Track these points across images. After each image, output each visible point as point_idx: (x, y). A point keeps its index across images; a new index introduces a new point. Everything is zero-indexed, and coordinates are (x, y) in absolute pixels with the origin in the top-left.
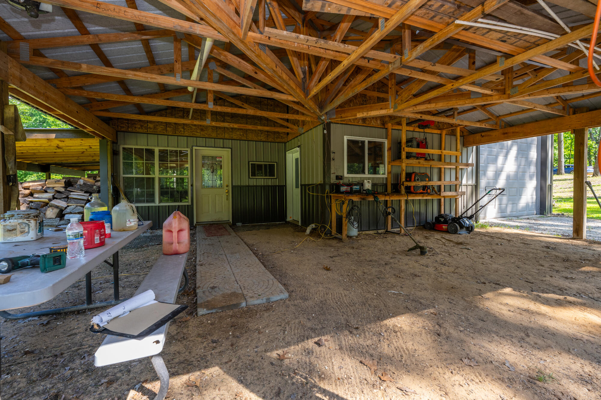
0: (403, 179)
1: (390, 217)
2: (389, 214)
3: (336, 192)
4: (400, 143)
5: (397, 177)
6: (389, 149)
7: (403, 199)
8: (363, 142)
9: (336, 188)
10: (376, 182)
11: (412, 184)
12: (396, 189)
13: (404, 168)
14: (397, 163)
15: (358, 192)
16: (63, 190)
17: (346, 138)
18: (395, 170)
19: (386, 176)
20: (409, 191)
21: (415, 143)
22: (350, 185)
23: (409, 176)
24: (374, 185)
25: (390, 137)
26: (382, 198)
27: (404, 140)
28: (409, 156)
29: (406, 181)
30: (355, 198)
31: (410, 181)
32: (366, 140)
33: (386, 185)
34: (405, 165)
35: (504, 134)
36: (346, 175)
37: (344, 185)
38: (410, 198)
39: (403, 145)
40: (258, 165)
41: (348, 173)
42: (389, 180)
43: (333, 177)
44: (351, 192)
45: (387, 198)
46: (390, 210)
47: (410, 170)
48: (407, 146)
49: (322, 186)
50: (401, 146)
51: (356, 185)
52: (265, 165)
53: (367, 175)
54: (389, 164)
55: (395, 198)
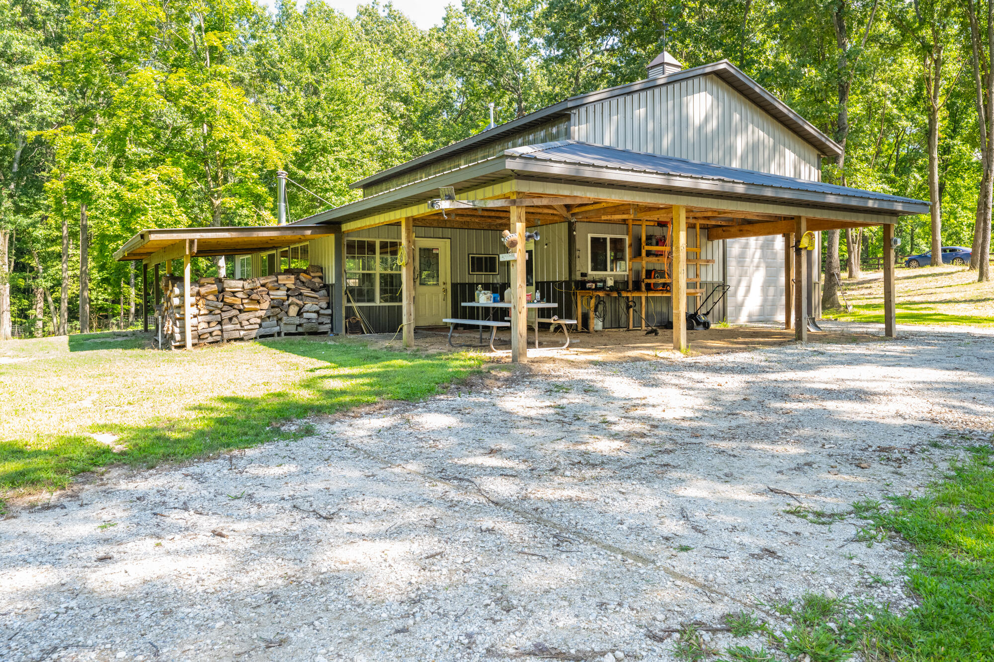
0: (644, 277)
1: (631, 310)
2: (631, 307)
3: (582, 289)
4: (640, 239)
5: (638, 273)
6: (630, 246)
7: (643, 295)
8: (605, 239)
9: (582, 285)
10: (618, 279)
11: (652, 281)
12: (637, 287)
13: (644, 266)
14: (638, 260)
15: (602, 289)
16: (293, 287)
17: (590, 236)
18: (636, 266)
19: (627, 273)
20: (649, 288)
21: (654, 241)
22: (594, 282)
23: (649, 273)
24: (615, 282)
25: (631, 233)
26: (624, 294)
27: (644, 238)
28: (649, 254)
29: (647, 278)
30: (601, 294)
31: (650, 278)
32: (608, 237)
33: (627, 282)
34: (645, 263)
35: (741, 231)
36: (590, 272)
37: (589, 282)
38: (650, 295)
39: (643, 244)
40: (478, 258)
41: (592, 270)
42: (630, 277)
43: (578, 274)
44: (597, 289)
45: (629, 295)
46: (631, 303)
47: (651, 267)
48: (647, 245)
49: (568, 283)
50: (640, 244)
51: (600, 282)
52: (486, 258)
53: (609, 272)
54: (630, 260)
55: (636, 294)
